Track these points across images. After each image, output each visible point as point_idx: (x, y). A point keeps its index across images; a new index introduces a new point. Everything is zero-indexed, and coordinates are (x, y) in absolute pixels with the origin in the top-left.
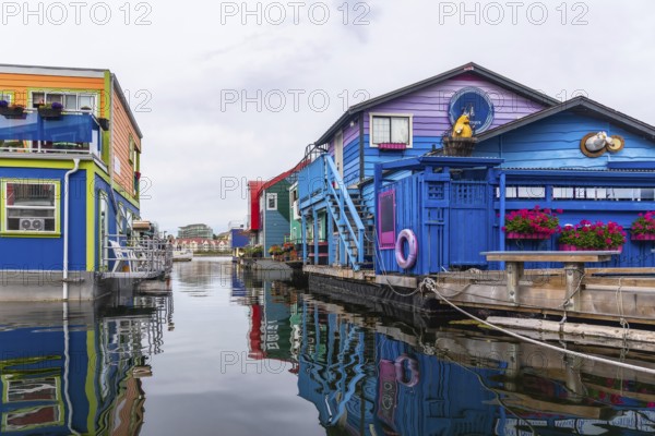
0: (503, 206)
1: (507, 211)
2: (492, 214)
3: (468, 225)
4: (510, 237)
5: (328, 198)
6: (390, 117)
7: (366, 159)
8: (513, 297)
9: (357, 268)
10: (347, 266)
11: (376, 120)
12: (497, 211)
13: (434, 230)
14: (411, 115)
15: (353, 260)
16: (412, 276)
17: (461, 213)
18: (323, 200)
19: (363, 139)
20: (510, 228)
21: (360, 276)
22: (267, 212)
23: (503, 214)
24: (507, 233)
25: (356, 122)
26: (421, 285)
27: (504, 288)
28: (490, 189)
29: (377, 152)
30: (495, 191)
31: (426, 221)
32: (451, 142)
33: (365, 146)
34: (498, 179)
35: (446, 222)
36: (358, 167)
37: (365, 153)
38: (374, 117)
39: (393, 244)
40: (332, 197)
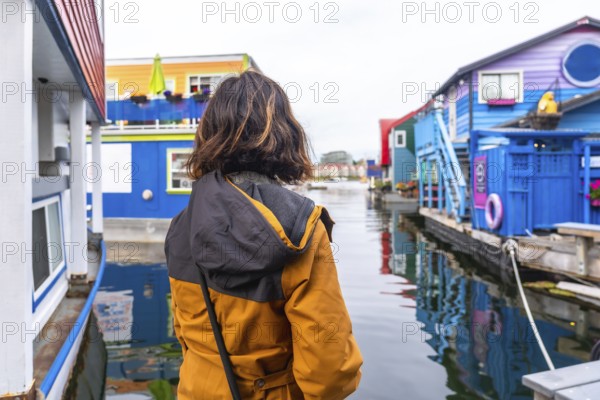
0: (587, 175)
1: (592, 179)
2: (577, 182)
3: (553, 192)
4: (595, 204)
5: (438, 152)
6: (499, 75)
7: (475, 114)
8: (582, 267)
9: (458, 220)
10: (451, 216)
11: (485, 78)
12: (582, 179)
13: (519, 197)
14: (521, 71)
15: (455, 212)
16: (498, 236)
17: (545, 181)
18: (433, 153)
19: (472, 97)
20: (593, 196)
21: (460, 229)
22: (396, 149)
23: (587, 182)
24: (591, 201)
25: (465, 80)
26: (504, 246)
27: (574, 258)
28: (576, 160)
29: (486, 108)
30: (580, 160)
31: (510, 189)
32: (536, 117)
33: (475, 102)
34: (583, 150)
35: (530, 190)
36: (467, 122)
37: (475, 108)
38: (484, 75)
39: (484, 205)
40: (441, 151)
